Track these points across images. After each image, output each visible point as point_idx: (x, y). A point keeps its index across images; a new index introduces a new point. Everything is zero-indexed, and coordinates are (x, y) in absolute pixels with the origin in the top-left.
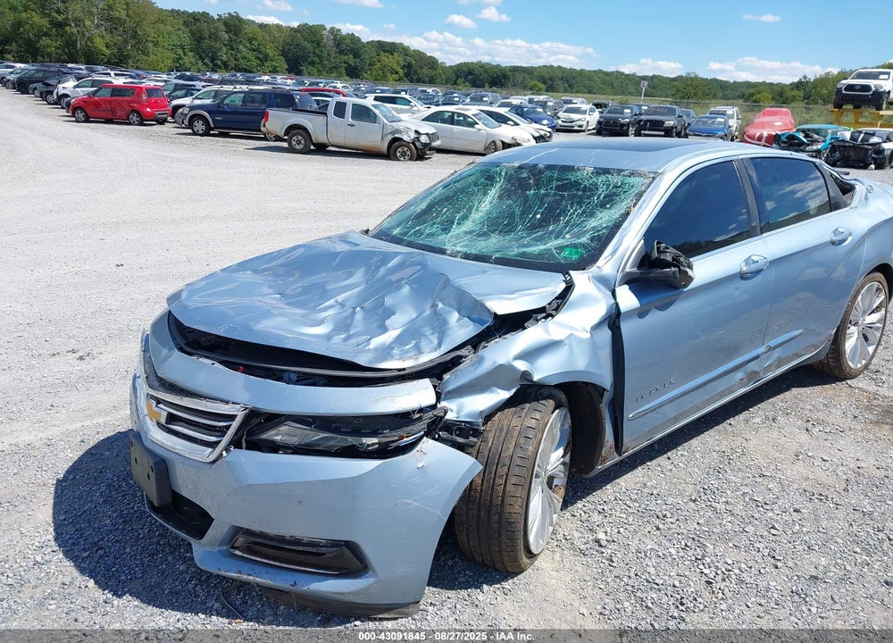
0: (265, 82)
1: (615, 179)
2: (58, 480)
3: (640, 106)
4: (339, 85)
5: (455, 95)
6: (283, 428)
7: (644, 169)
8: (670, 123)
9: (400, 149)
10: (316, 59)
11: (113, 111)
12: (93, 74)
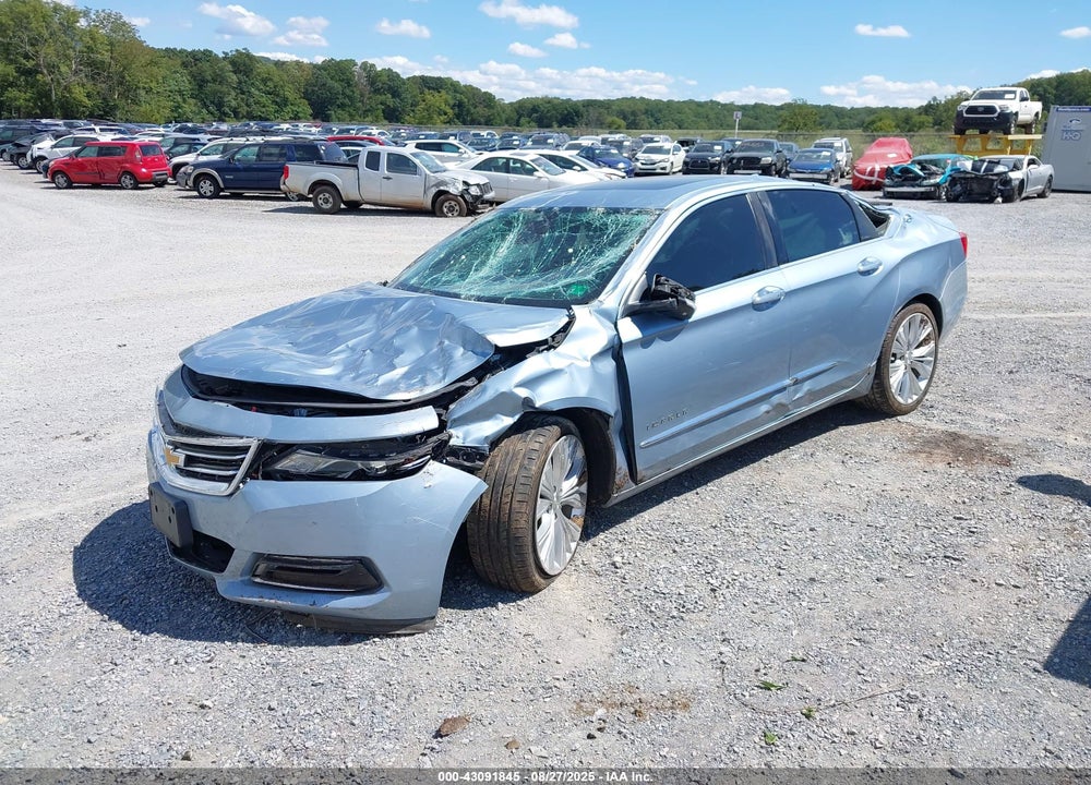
0: (285, 131)
1: (623, 218)
2: (75, 548)
3: (733, 141)
4: (375, 131)
5: (514, 138)
6: (295, 457)
7: (652, 207)
8: (767, 159)
9: (447, 204)
10: (347, 101)
11: (101, 174)
12: (73, 131)
